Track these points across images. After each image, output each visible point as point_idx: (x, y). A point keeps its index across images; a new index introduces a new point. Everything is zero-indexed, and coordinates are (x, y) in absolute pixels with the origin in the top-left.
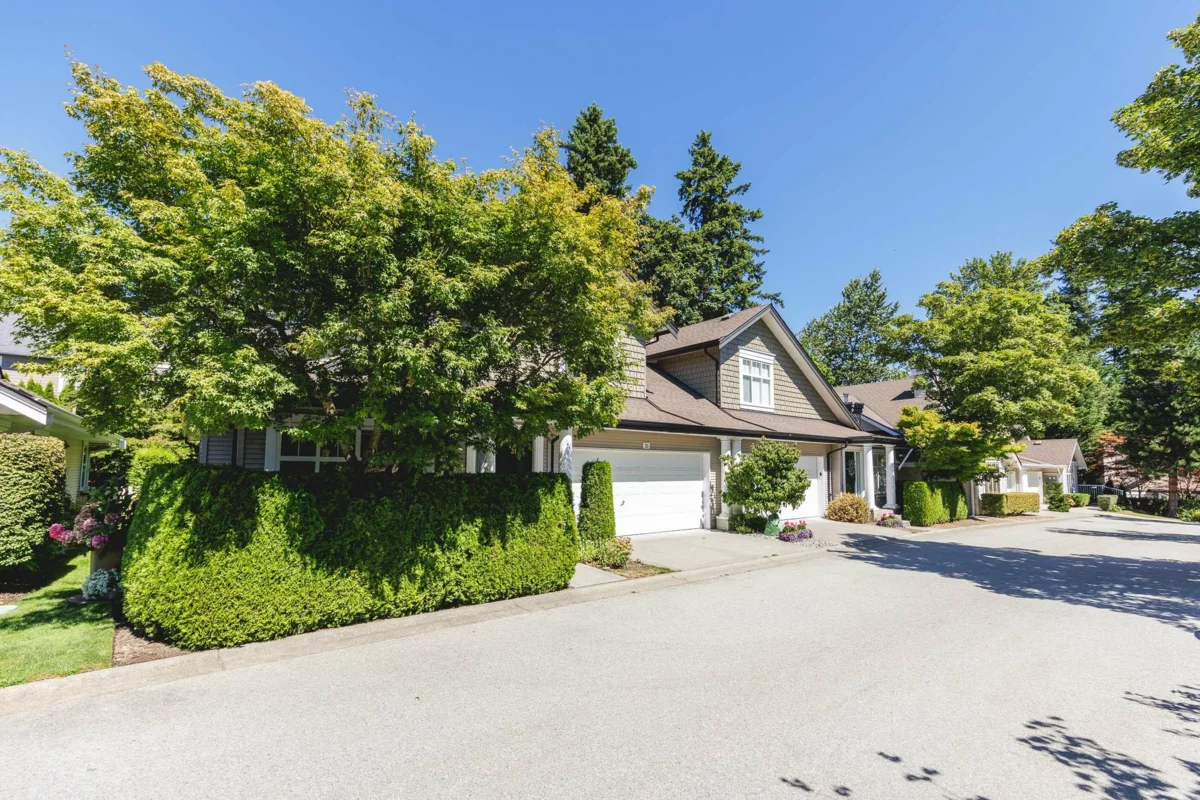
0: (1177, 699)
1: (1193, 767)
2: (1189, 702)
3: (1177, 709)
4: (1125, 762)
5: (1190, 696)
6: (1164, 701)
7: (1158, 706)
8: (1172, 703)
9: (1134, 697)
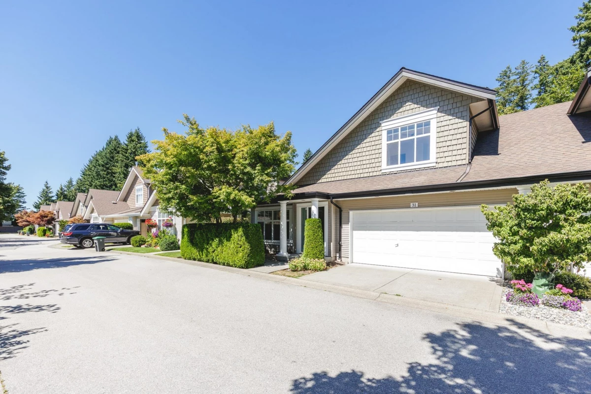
0: (23, 338)
1: (3, 318)
2: (18, 339)
3: (20, 333)
4: (22, 312)
5: (19, 343)
6: (28, 334)
7: (29, 331)
8: (24, 335)
9: (42, 330)
